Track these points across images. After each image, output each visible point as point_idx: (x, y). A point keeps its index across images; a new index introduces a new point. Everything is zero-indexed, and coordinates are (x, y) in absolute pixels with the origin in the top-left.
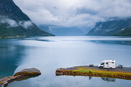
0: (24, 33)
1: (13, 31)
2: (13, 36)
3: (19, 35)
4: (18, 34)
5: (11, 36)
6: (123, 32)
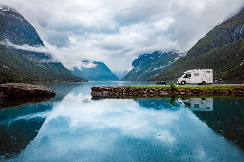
0: (55, 78)
1: (43, 76)
2: (42, 81)
3: (50, 80)
4: (48, 79)
5: (40, 81)
6: (158, 77)
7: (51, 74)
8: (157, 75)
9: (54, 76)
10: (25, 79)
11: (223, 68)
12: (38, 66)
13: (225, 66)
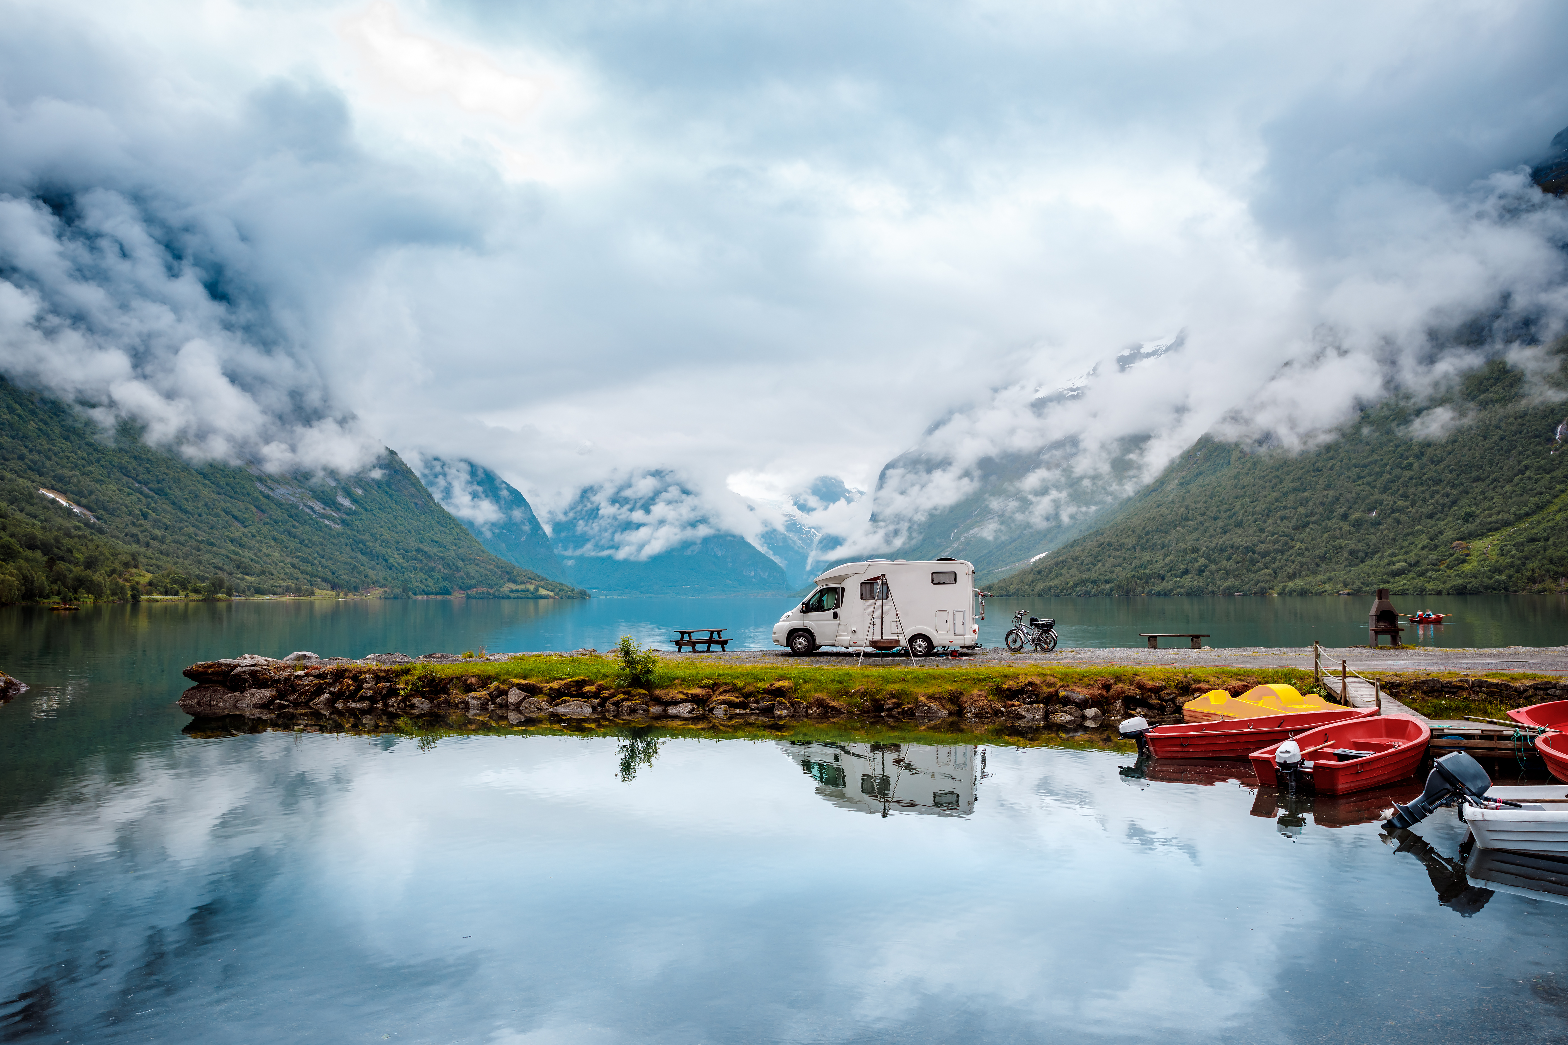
0: (371, 573)
1: (295, 561)
2: (288, 590)
3: (335, 587)
4: (325, 580)
5: (275, 594)
6: (1040, 572)
7: (348, 549)
8: (1037, 558)
9: (364, 559)
10: (175, 581)
11: (1469, 517)
12: (267, 497)
13: (1487, 504)
